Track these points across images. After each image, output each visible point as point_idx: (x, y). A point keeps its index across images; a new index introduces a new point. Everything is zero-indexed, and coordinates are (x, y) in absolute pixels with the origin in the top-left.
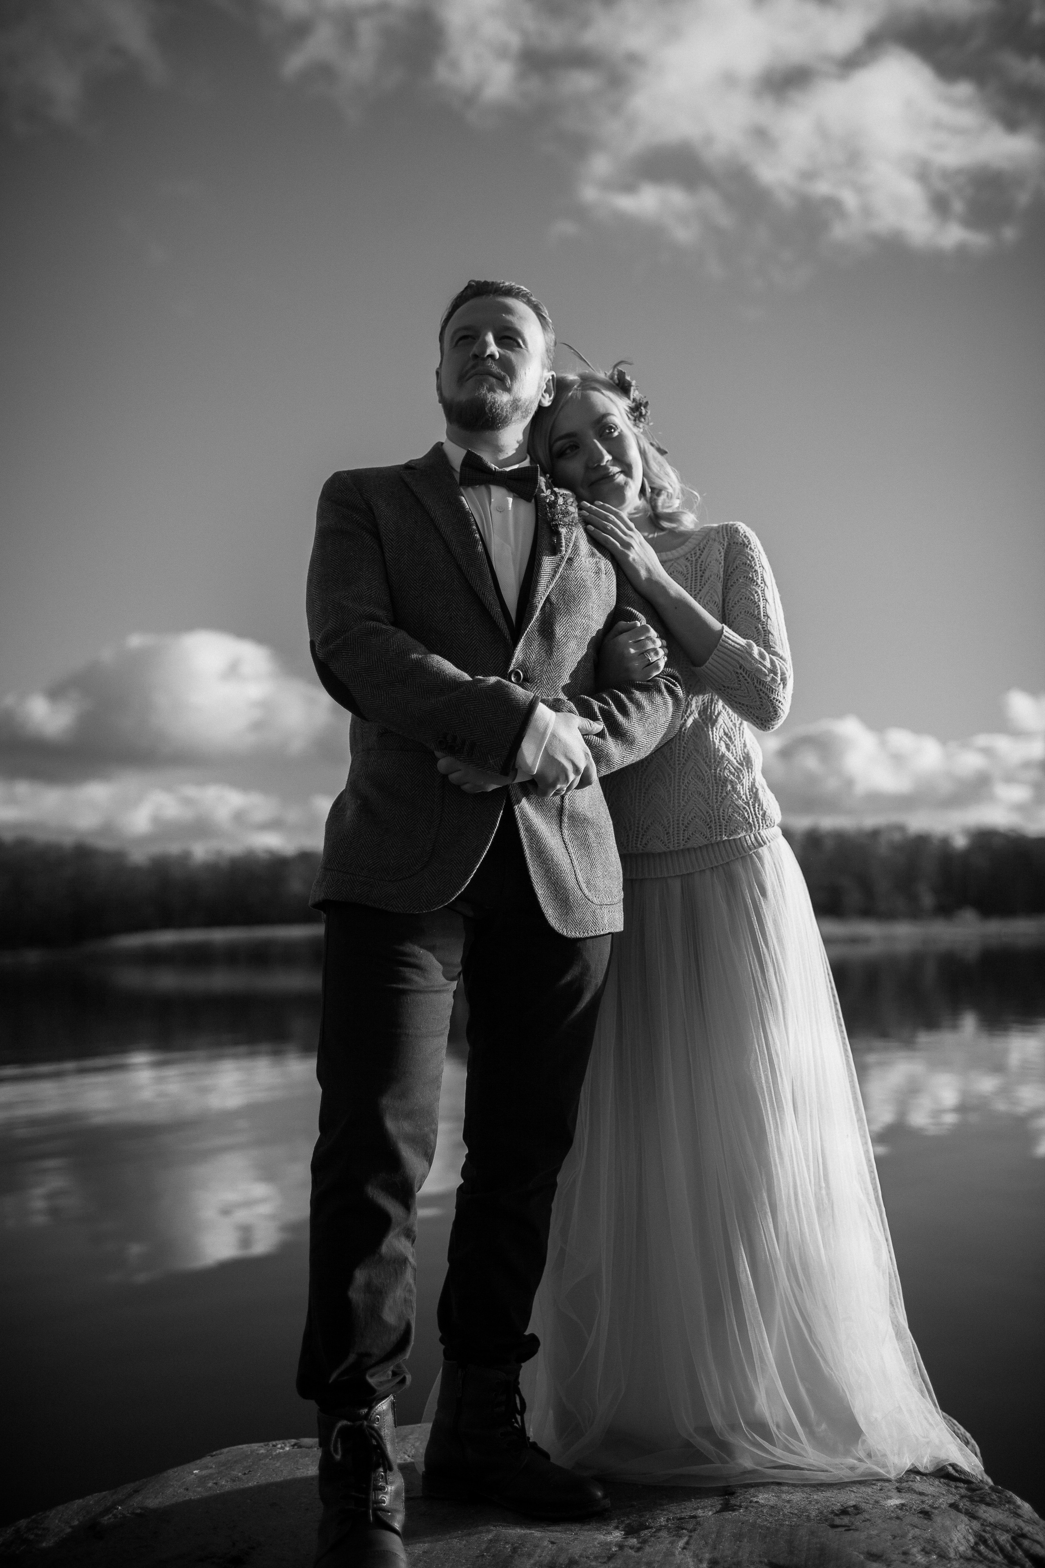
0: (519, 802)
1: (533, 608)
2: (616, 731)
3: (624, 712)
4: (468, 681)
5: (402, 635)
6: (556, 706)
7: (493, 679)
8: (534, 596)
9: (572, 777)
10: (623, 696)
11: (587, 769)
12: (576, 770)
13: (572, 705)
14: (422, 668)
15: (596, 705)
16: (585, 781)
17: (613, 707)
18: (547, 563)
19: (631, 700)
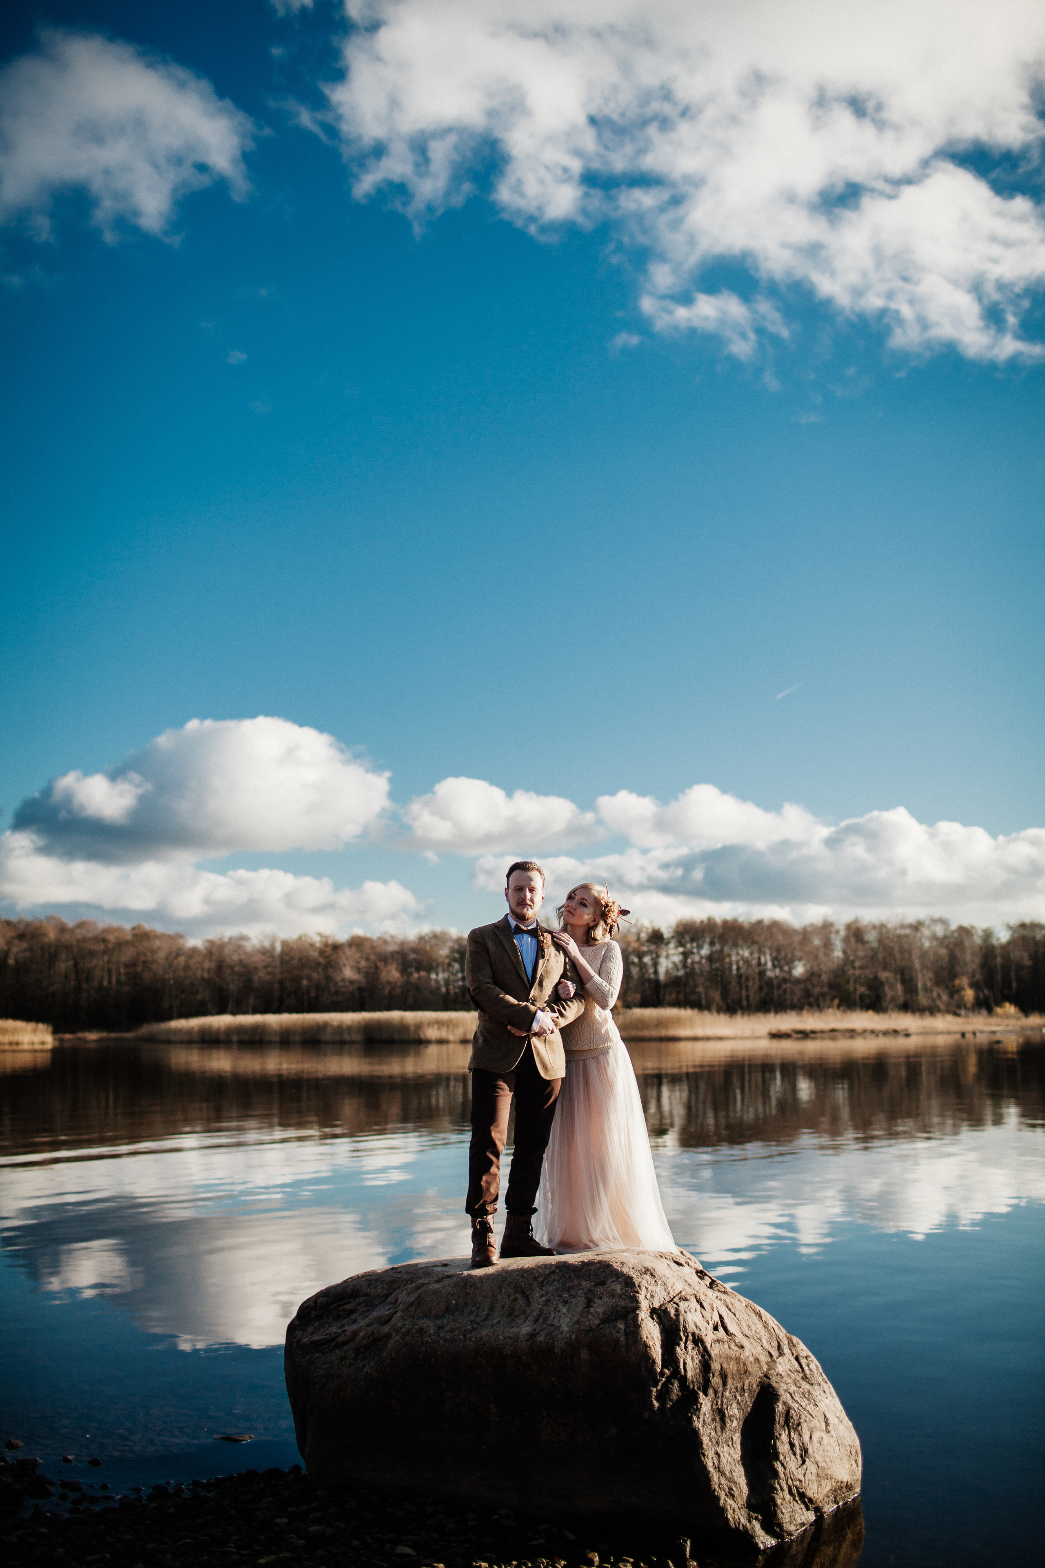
0: (532, 1038)
1: (536, 978)
2: (562, 1015)
3: (565, 1009)
4: (517, 1004)
5: (497, 988)
6: (543, 1010)
7: (525, 1003)
8: (536, 974)
9: (548, 1032)
10: (564, 1003)
11: (553, 1029)
12: (549, 1030)
13: (548, 1009)
14: (503, 999)
15: (556, 1007)
16: (552, 1032)
17: (561, 1008)
18: (541, 962)
19: (567, 1005)
